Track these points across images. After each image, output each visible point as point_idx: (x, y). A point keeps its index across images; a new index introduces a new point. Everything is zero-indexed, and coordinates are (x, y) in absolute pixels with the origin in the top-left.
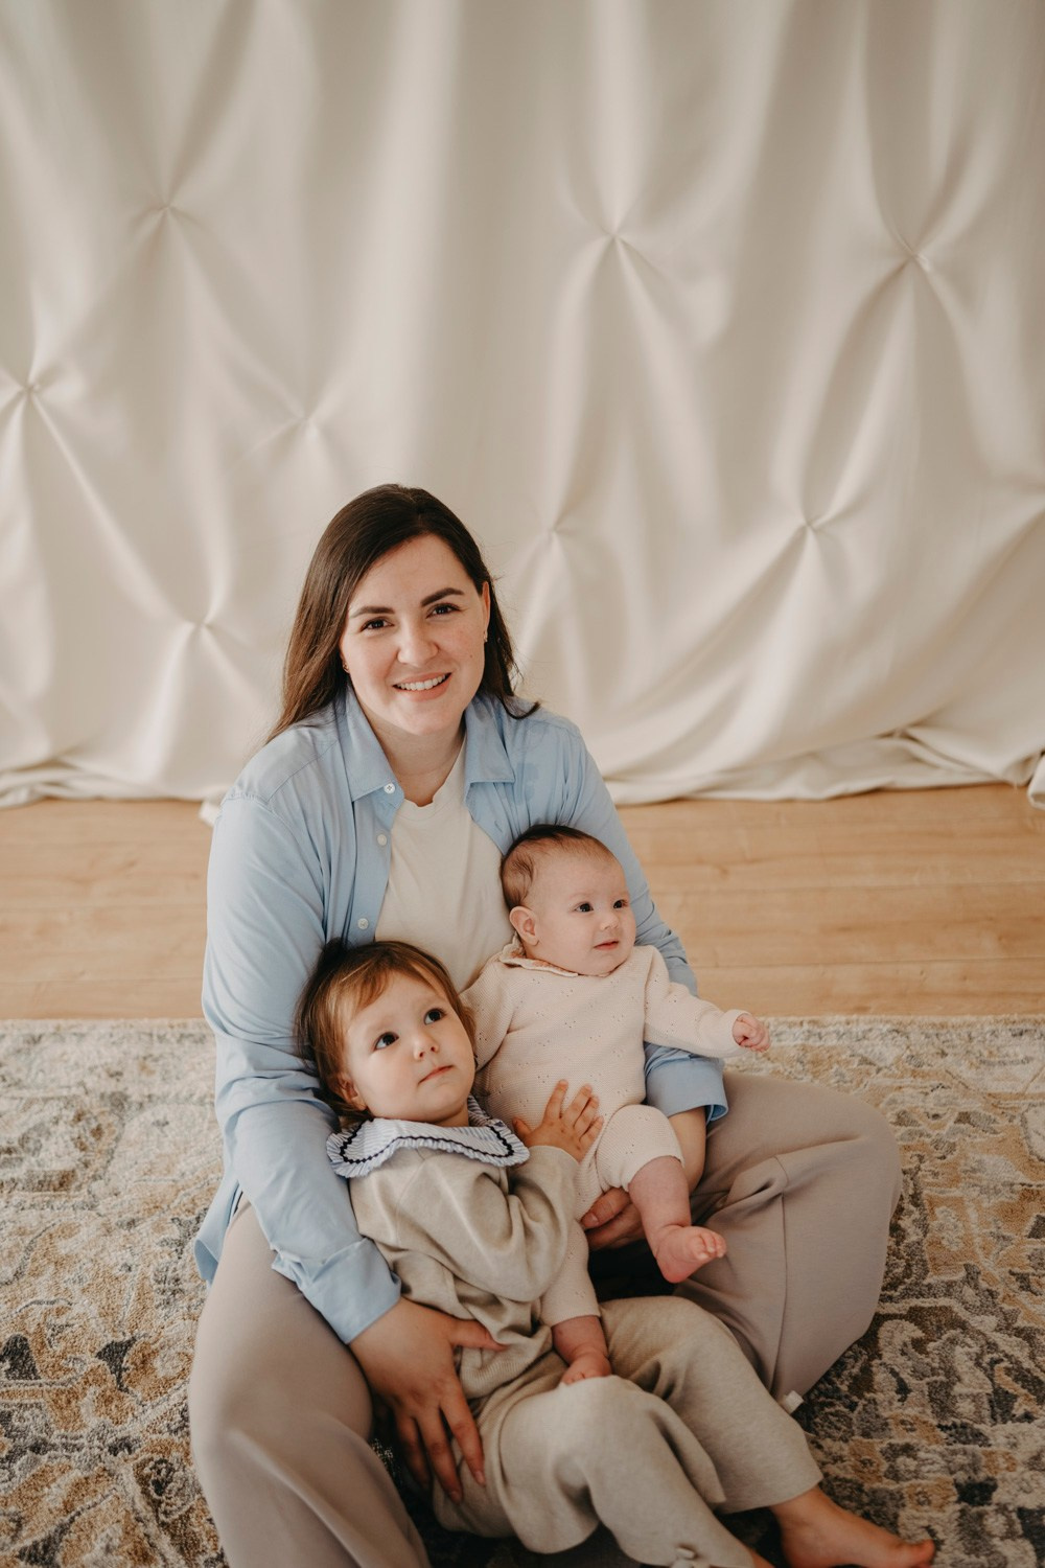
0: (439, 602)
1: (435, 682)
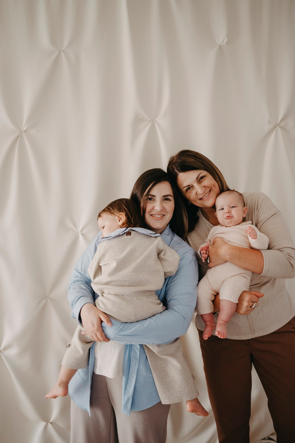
0: (167, 197)
1: (161, 216)
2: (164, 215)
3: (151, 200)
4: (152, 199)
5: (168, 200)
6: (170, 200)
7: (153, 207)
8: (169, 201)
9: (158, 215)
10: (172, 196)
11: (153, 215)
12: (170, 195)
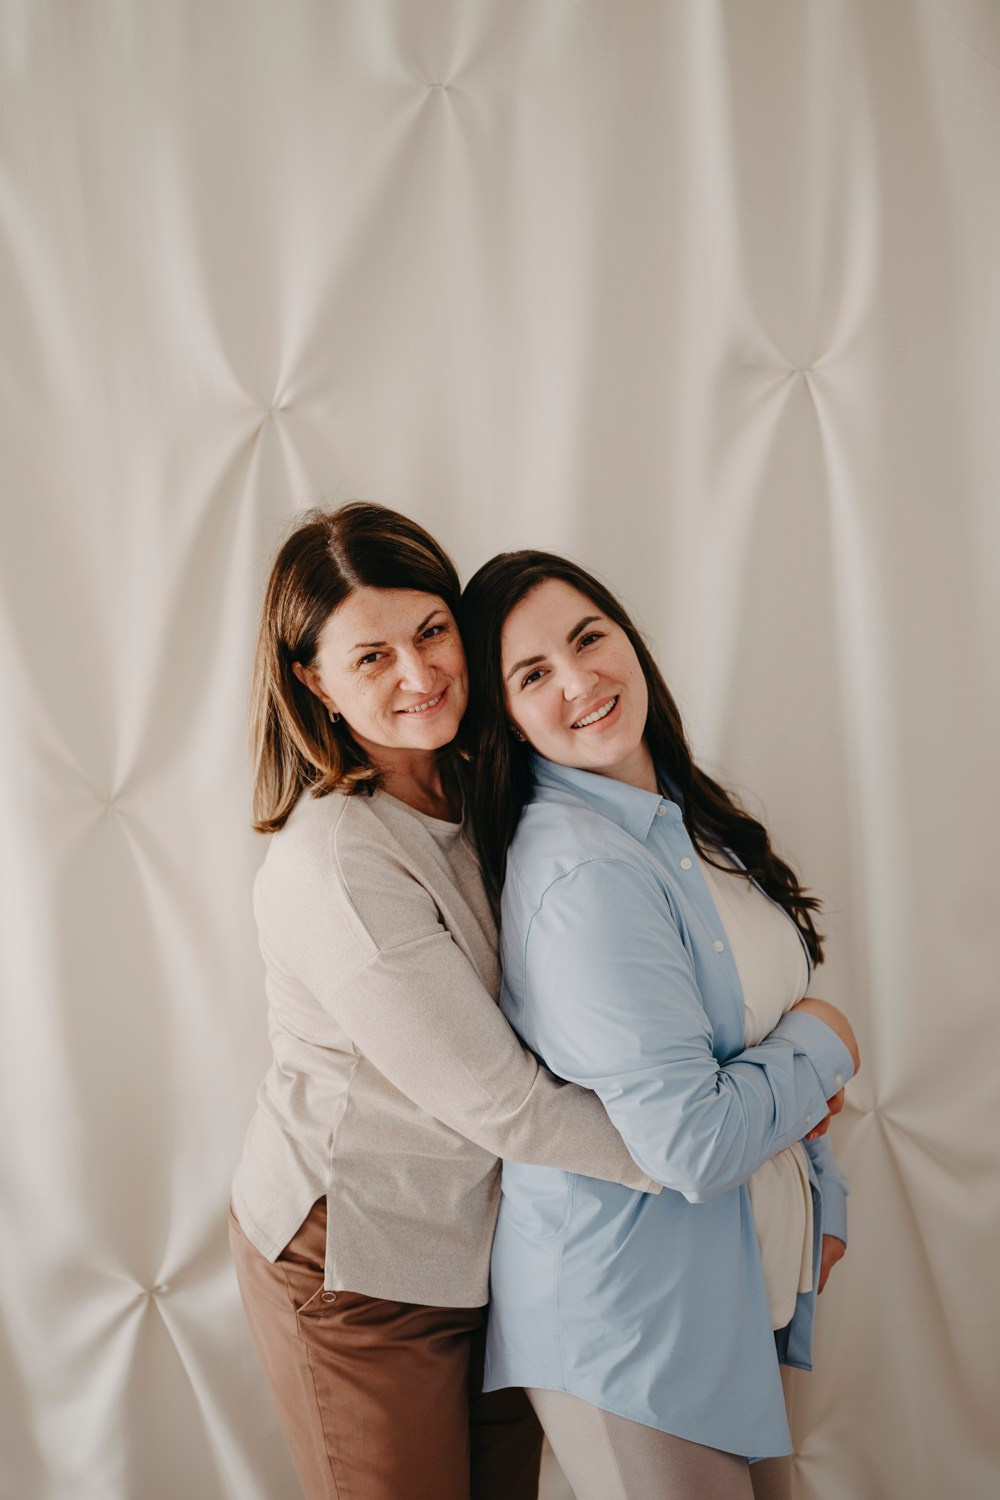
0: (582, 634)
1: (608, 708)
2: (617, 698)
3: (539, 676)
4: (541, 673)
5: (594, 638)
6: (600, 635)
7: (561, 698)
8: (600, 642)
9: (596, 710)
10: (596, 619)
11: (580, 724)
12: (589, 620)
